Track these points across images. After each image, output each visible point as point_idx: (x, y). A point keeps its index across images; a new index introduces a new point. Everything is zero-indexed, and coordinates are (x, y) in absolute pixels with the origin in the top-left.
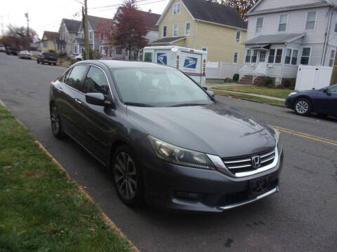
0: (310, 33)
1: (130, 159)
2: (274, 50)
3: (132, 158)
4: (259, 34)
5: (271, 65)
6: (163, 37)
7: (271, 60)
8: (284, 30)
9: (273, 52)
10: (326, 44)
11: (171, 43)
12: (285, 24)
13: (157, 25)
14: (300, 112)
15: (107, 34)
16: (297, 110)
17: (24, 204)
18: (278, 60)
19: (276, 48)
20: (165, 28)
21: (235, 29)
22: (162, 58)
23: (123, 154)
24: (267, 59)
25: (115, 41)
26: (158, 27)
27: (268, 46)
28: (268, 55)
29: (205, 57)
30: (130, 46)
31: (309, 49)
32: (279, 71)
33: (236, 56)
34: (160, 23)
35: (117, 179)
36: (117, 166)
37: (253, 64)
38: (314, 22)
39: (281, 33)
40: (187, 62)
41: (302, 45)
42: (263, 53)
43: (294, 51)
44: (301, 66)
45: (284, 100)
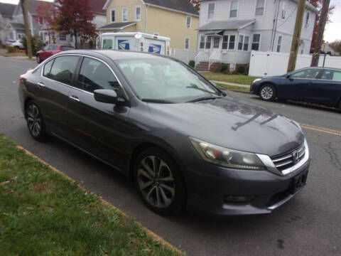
0: (260, 20)
1: (163, 164)
2: (227, 36)
3: (166, 162)
4: (211, 20)
5: (225, 51)
6: (112, 22)
7: (224, 47)
8: (235, 16)
9: (226, 38)
10: (274, 31)
11: (122, 28)
12: (236, 11)
13: (104, 8)
14: (265, 98)
15: (48, 19)
16: (263, 96)
17: (56, 229)
18: (232, 46)
19: (229, 34)
20: (113, 12)
21: (186, 15)
22: (124, 46)
23: (152, 158)
24: (221, 45)
25: (59, 26)
26: (105, 11)
27: (221, 33)
28: (221, 42)
29: (168, 44)
30: (75, 32)
31: (259, 35)
32: (233, 57)
33: (187, 42)
34: (107, 7)
35: (142, 185)
36: (141, 172)
37: (207, 50)
38: (263, 8)
39: (233, 19)
40: (151, 50)
41: (252, 31)
42: (217, 39)
43: (246, 37)
44: (253, 52)
45: (249, 86)
